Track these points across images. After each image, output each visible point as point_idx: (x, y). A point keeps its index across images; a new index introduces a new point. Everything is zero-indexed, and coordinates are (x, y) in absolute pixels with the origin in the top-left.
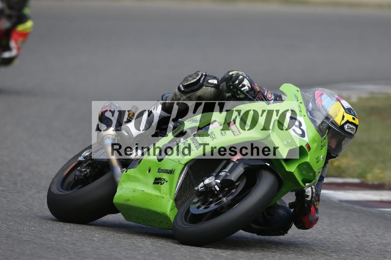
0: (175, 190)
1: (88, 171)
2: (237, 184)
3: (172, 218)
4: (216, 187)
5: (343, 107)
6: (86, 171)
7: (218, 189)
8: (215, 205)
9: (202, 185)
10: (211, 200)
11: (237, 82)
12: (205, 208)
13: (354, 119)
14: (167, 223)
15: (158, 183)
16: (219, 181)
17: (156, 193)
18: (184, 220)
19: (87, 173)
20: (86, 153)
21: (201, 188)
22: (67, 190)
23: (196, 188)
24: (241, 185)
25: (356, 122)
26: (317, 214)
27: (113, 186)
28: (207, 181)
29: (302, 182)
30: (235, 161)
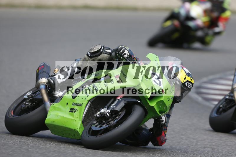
0: (83, 116)
1: (30, 104)
2: (120, 113)
3: (80, 133)
4: (108, 114)
6: (28, 104)
8: (107, 125)
9: (99, 113)
10: (104, 122)
11: (121, 51)
12: (100, 127)
13: (191, 80)
14: (78, 136)
15: (72, 112)
16: (109, 111)
17: (71, 117)
18: (88, 134)
19: (29, 106)
20: (29, 93)
21: (98, 115)
22: (17, 115)
23: (95, 115)
24: (122, 113)
25: (193, 81)
26: (166, 137)
27: (45, 113)
28: (102, 111)
29: (159, 112)
30: (119, 98)
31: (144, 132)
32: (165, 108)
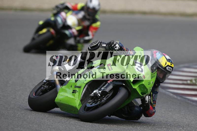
0: (81, 96)
1: (47, 87)
3: (79, 109)
5: (166, 58)
7: (100, 95)
9: (93, 93)
11: (113, 45)
13: (171, 64)
15: (74, 93)
16: (100, 92)
18: (83, 110)
19: (47, 88)
20: (47, 78)
21: (92, 95)
23: (90, 95)
25: (173, 66)
27: (56, 93)
28: (95, 92)
29: (141, 93)
30: (109, 82)
31: (137, 109)
32: (146, 90)
